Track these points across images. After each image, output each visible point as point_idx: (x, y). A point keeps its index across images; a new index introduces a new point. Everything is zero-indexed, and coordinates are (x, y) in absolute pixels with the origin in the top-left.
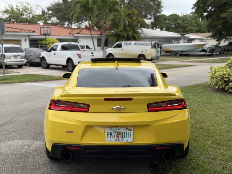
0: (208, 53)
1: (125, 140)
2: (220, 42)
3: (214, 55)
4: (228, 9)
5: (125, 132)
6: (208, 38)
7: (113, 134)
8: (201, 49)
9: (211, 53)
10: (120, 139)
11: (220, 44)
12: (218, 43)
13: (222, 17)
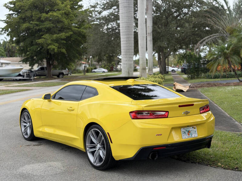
0: (25, 78)
1: (193, 135)
2: (33, 67)
3: (32, 79)
4: (42, 35)
5: (192, 130)
6: (20, 63)
7: (186, 132)
8: (18, 74)
9: (29, 77)
10: (190, 135)
11: (33, 69)
12: (30, 67)
13: (38, 43)
